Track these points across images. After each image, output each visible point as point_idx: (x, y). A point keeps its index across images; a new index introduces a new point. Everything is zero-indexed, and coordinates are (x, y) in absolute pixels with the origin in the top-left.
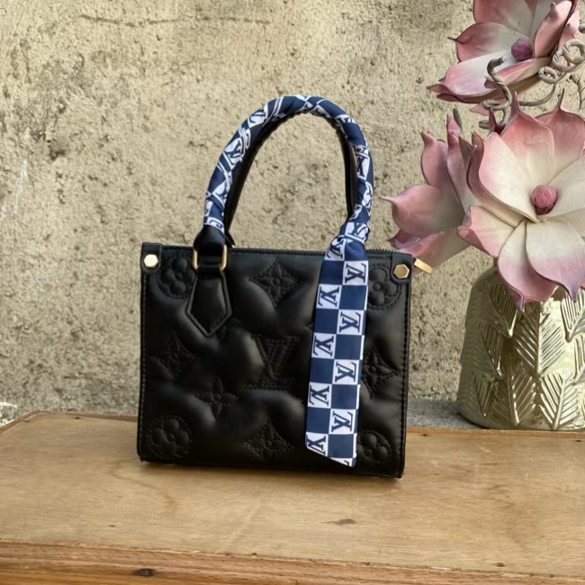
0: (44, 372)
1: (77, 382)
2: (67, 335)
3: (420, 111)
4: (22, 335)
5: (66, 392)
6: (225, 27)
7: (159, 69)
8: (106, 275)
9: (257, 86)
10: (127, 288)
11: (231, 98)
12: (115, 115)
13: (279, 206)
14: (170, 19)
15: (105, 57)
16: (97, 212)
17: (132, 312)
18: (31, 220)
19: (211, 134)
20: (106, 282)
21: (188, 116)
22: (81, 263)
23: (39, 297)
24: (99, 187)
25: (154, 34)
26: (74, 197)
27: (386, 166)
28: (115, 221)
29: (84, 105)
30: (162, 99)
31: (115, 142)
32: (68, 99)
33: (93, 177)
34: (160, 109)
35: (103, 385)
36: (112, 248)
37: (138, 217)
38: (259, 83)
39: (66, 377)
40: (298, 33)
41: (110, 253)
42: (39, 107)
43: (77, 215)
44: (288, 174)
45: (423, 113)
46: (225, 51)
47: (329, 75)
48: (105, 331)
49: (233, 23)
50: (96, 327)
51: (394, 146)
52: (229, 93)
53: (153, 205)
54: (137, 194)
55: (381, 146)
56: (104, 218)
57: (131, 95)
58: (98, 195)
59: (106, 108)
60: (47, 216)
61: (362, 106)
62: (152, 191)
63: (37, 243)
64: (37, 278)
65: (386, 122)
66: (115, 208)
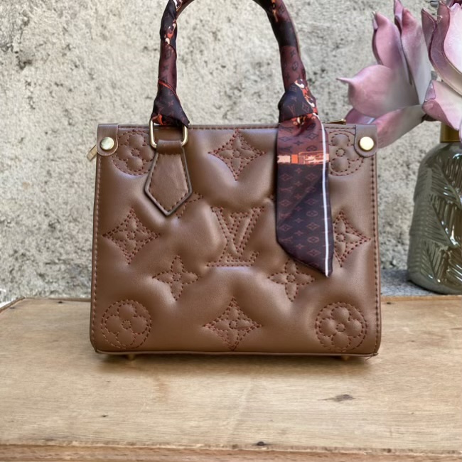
0: (28, 260)
1: (58, 267)
2: (45, 227)
3: (352, 10)
4: (6, 228)
5: (48, 276)
8: (76, 172)
12: (75, 25)
13: (229, 102)
16: (65, 115)
18: (6, 125)
20: (76, 178)
21: (142, 23)
22: (53, 163)
23: (18, 194)
24: (65, 92)
26: (44, 103)
27: (323, 61)
28: (82, 122)
29: (46, 17)
30: (117, 8)
31: (77, 51)
32: (31, 12)
33: (58, 83)
34: (116, 19)
35: (80, 269)
36: (80, 147)
37: (101, 119)
39: (47, 264)
41: (79, 152)
42: (5, 21)
43: (46, 119)
44: (235, 72)
45: (354, 12)
48: (79, 222)
50: (70, 218)
51: (330, 44)
53: (114, 107)
54: (99, 97)
55: (318, 43)
56: (71, 121)
57: (89, 6)
58: (64, 100)
59: (67, 19)
60: (20, 121)
61: (300, 7)
62: (112, 93)
63: (13, 145)
64: (15, 178)
65: (322, 21)
66: (81, 111)
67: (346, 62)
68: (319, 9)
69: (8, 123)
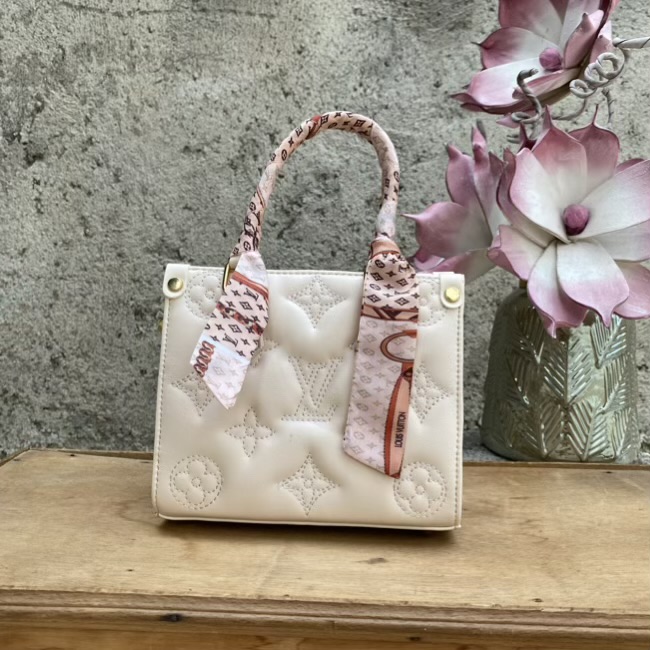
0: (20, 402)
1: (58, 413)
2: (46, 361)
3: (438, 117)
5: (45, 424)
6: (225, 20)
7: (151, 64)
8: (90, 294)
9: (260, 87)
10: (114, 308)
11: (232, 99)
12: (101, 115)
13: (286, 219)
14: (163, 10)
15: (88, 50)
16: (81, 224)
17: (120, 335)
18: (4, 232)
19: (209, 138)
21: (183, 118)
22: (62, 281)
23: (14, 319)
24: (82, 195)
25: (146, 26)
26: (54, 206)
28: (101, 233)
29: (65, 104)
30: (154, 98)
31: (101, 145)
32: (47, 96)
33: (75, 184)
34: (152, 110)
35: (87, 417)
36: (98, 264)
37: (127, 230)
38: (263, 84)
39: (44, 408)
40: (305, 29)
41: (95, 270)
42: (13, 104)
44: (295, 184)
45: (440, 120)
46: (224, 47)
47: (339, 77)
48: (89, 357)
49: (234, 16)
50: (79, 352)
51: (410, 154)
52: (229, 93)
53: (144, 217)
54: (125, 204)
56: (88, 231)
57: (119, 94)
58: (81, 205)
59: (91, 107)
60: (23, 227)
61: (376, 111)
62: (142, 201)
63: (12, 257)
64: (11, 298)
65: (402, 129)
66: (101, 219)
67: (428, 179)
68: (399, 113)
69: (8, 229)
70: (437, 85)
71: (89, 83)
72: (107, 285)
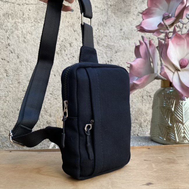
7: (30, 20)
8: (8, 96)
10: (16, 101)
12: (13, 36)
14: (34, 4)
15: (8, 15)
16: (5, 72)
24: (6, 63)
25: (28, 8)
28: (12, 75)
30: (31, 31)
31: (12, 46)
33: (3, 59)
34: (30, 35)
36: (11, 86)
37: (21, 74)
41: (10, 87)
44: (78, 59)
45: (122, 40)
48: (7, 118)
51: (114, 51)
53: (27, 70)
54: (21, 65)
55: (109, 50)
56: (7, 74)
57: (19, 29)
58: (5, 66)
59: (9, 34)
61: (103, 37)
62: (27, 64)
65: (111, 43)
66: (12, 71)
67: (119, 58)
68: (110, 38)
70: (121, 30)
71: (9, 26)
72: (14, 93)
